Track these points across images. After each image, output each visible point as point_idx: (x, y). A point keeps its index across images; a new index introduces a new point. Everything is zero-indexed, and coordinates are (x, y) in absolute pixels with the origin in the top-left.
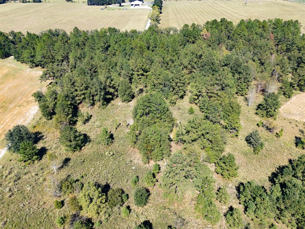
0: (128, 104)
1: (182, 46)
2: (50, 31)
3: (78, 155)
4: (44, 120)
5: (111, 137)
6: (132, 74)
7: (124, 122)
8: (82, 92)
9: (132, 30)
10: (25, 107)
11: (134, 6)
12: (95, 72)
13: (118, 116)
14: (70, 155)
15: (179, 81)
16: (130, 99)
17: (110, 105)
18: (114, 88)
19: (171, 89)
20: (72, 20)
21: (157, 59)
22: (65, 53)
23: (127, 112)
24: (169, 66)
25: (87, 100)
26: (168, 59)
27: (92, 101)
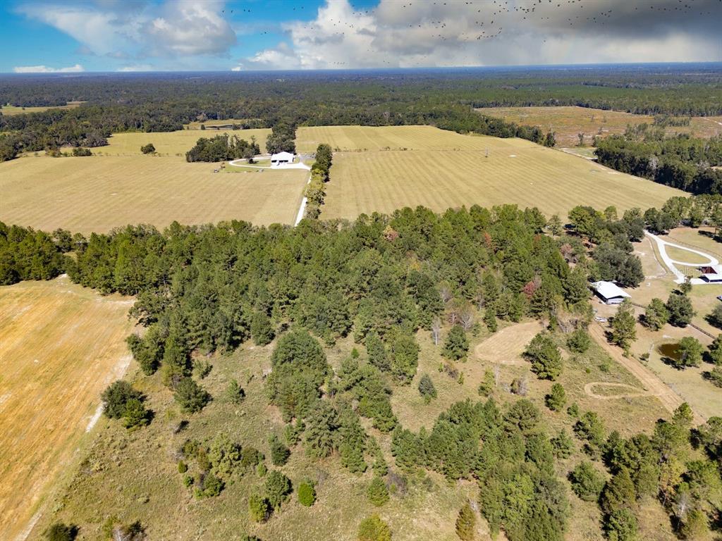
0: (265, 348)
1: (353, 253)
2: (130, 228)
3: (199, 416)
4: (143, 375)
5: (242, 392)
6: (272, 303)
7: (258, 373)
8: (199, 333)
9: (272, 225)
10: (109, 358)
11: (277, 163)
12: (214, 301)
13: (250, 366)
14: (187, 417)
15: (338, 312)
16: (269, 340)
17: (237, 350)
18: (244, 324)
19: (329, 324)
20: (159, 197)
21: (310, 277)
22: (162, 270)
23: (264, 360)
24: (328, 288)
25: (205, 344)
26: (327, 278)
27: (211, 346)
